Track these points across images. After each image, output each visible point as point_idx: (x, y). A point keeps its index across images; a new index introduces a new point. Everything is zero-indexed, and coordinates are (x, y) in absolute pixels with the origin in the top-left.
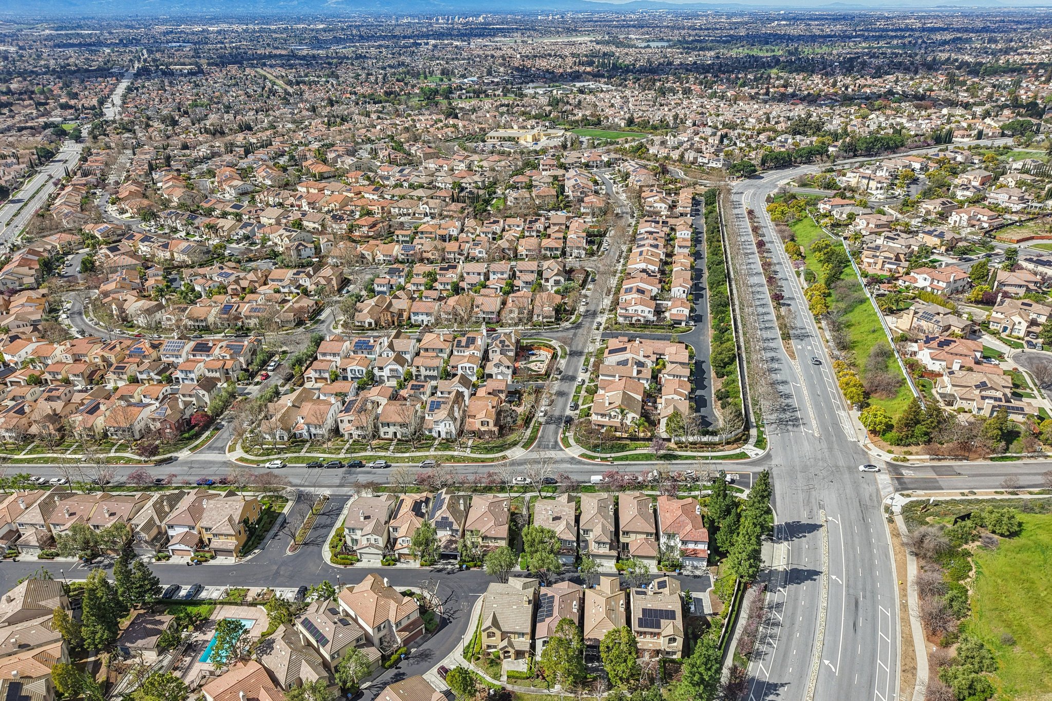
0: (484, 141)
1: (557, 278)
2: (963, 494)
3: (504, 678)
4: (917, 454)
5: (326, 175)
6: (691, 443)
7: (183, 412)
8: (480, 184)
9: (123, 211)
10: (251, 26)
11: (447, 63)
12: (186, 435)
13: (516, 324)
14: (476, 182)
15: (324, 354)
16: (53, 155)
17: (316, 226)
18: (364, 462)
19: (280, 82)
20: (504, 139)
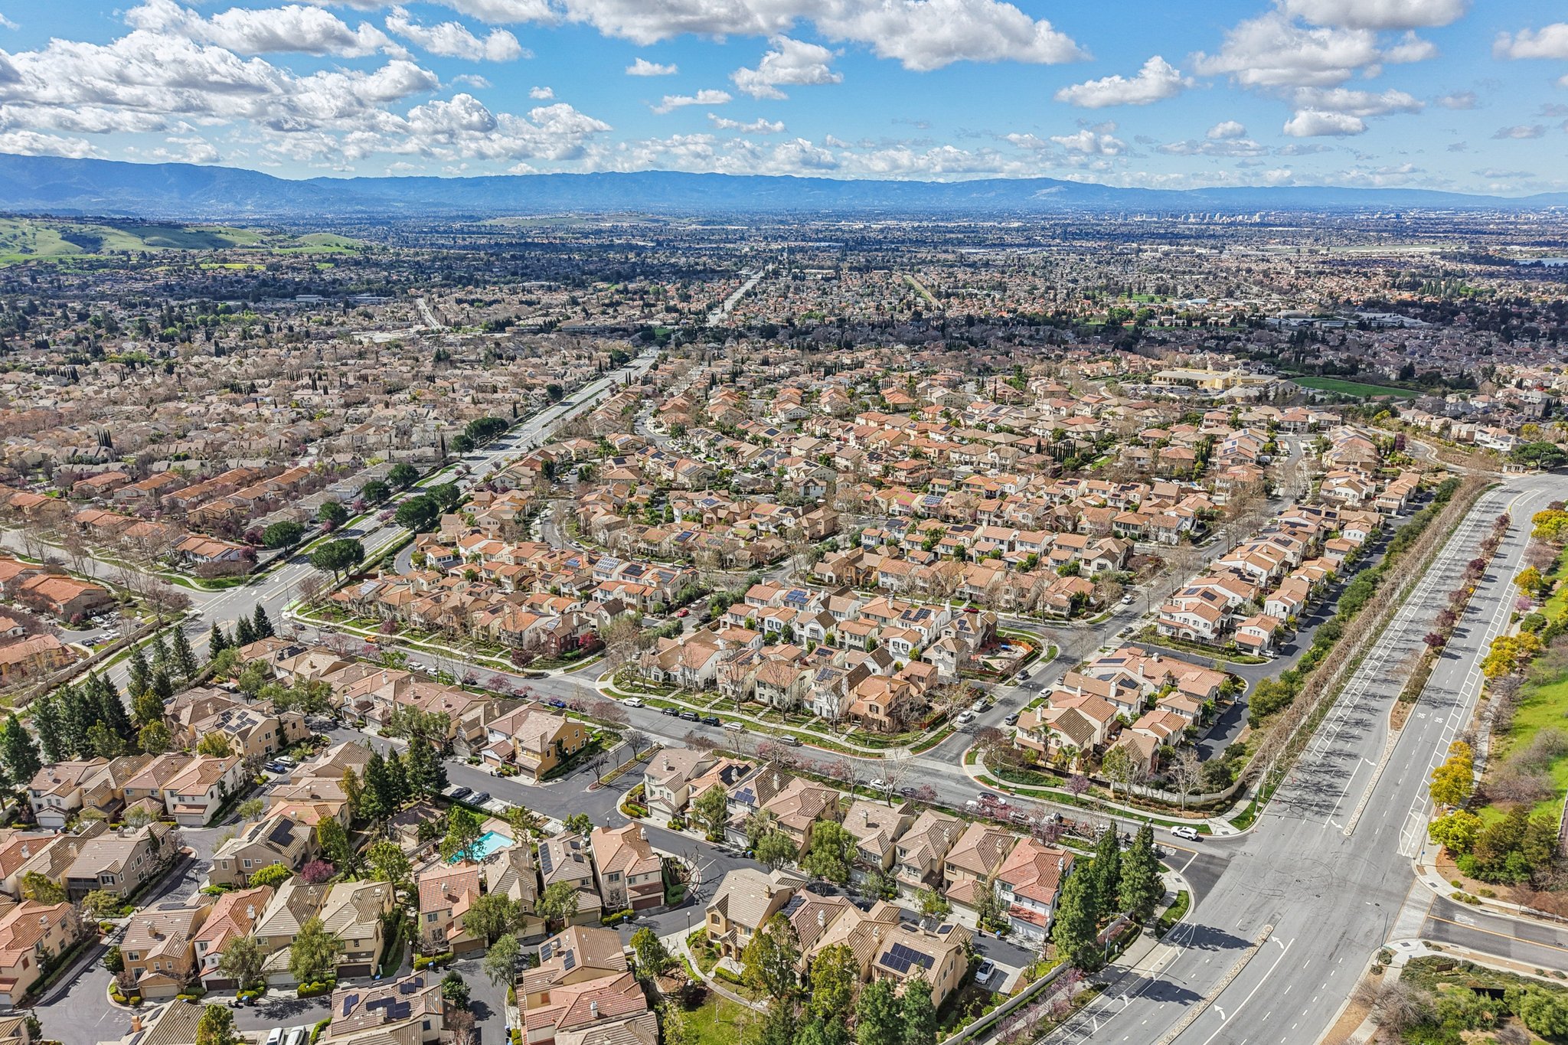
0: (1148, 382)
1: (1103, 561)
2: (1541, 972)
3: (712, 974)
4: (1504, 899)
5: (902, 408)
6: (1136, 796)
7: (575, 629)
8: (1094, 435)
9: (658, 425)
10: (925, 224)
11: (1172, 278)
12: (569, 655)
13: (1011, 610)
14: (1089, 432)
15: (752, 599)
16: (627, 360)
17: (848, 463)
18: (722, 722)
19: (928, 294)
20: (1180, 382)
